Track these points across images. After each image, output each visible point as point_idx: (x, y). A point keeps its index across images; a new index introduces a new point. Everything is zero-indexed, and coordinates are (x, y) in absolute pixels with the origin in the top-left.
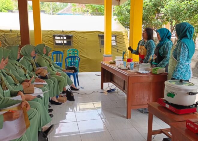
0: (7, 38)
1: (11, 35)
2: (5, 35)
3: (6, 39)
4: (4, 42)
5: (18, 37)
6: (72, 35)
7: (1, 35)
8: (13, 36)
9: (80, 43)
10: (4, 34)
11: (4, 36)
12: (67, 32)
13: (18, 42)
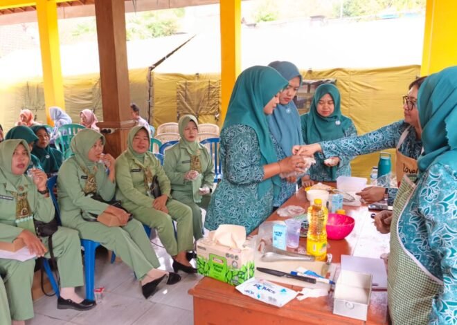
0: (188, 90)
1: (198, 85)
2: (186, 84)
3: (188, 93)
4: (183, 99)
5: (209, 88)
6: (332, 80)
7: (180, 86)
8: (201, 87)
9: (355, 103)
10: (184, 82)
11: (184, 86)
12: (321, 73)
13: (208, 100)
